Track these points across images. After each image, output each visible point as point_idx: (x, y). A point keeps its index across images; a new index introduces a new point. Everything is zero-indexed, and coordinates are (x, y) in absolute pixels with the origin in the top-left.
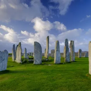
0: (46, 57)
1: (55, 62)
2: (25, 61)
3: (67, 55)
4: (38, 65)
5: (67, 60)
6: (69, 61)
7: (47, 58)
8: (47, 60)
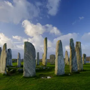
0: (44, 64)
1: (56, 72)
2: (13, 70)
3: (74, 62)
4: (30, 77)
5: (74, 69)
6: (76, 70)
7: (45, 66)
8: (44, 68)
